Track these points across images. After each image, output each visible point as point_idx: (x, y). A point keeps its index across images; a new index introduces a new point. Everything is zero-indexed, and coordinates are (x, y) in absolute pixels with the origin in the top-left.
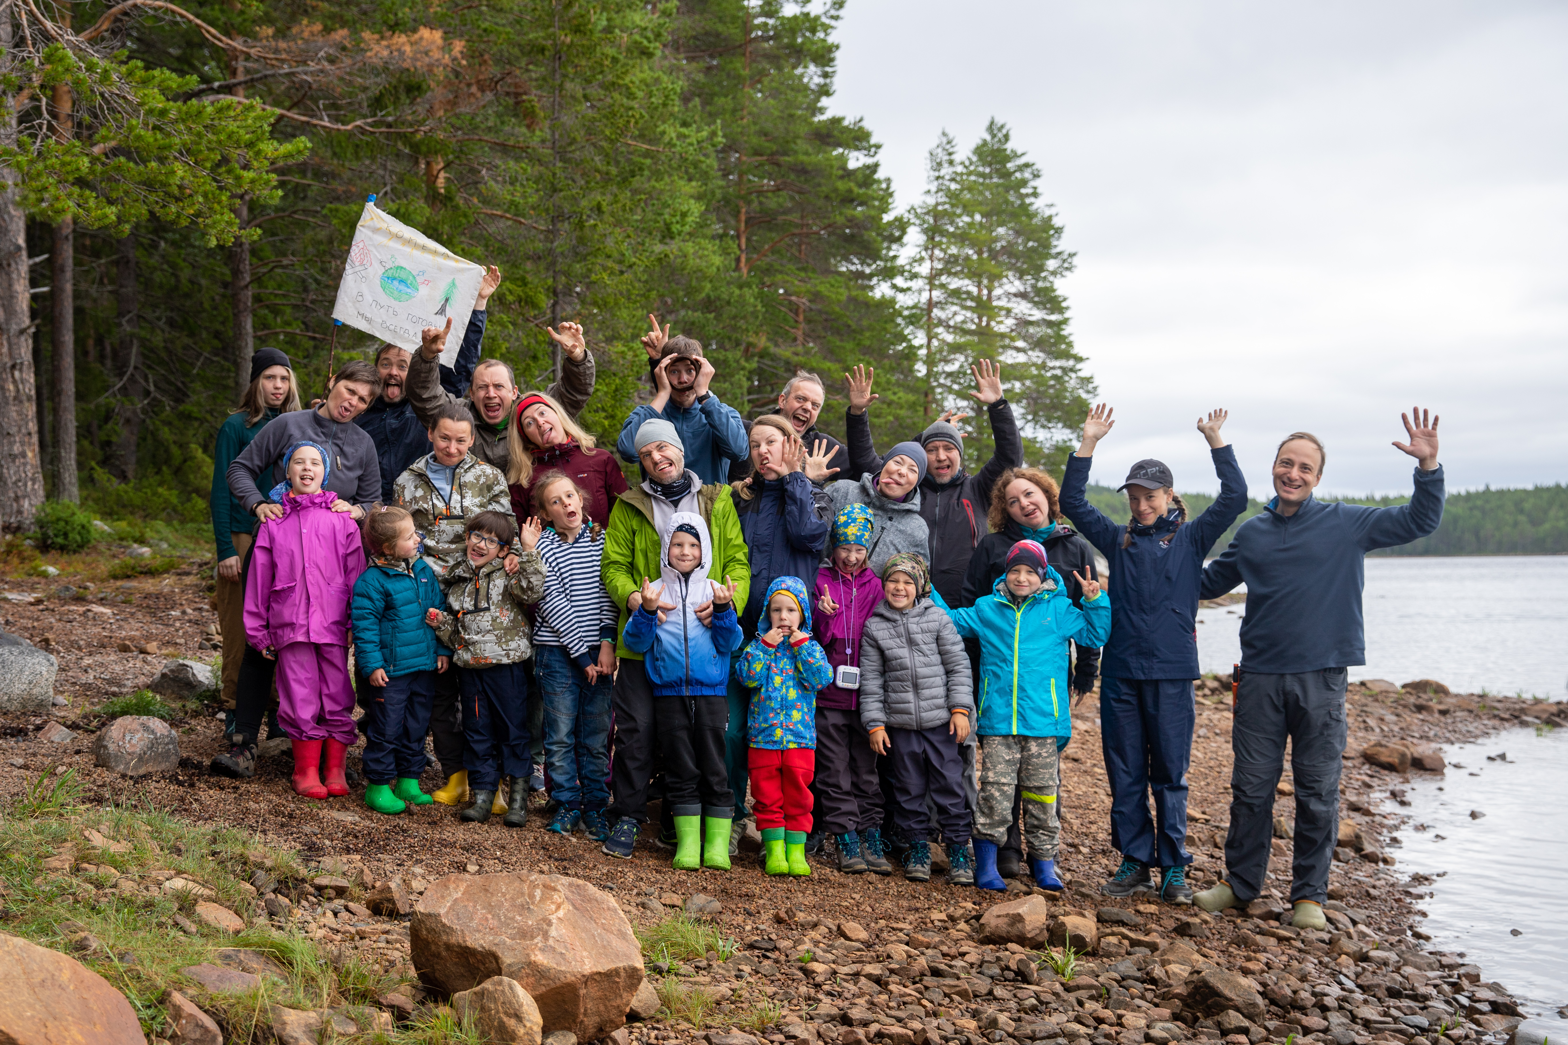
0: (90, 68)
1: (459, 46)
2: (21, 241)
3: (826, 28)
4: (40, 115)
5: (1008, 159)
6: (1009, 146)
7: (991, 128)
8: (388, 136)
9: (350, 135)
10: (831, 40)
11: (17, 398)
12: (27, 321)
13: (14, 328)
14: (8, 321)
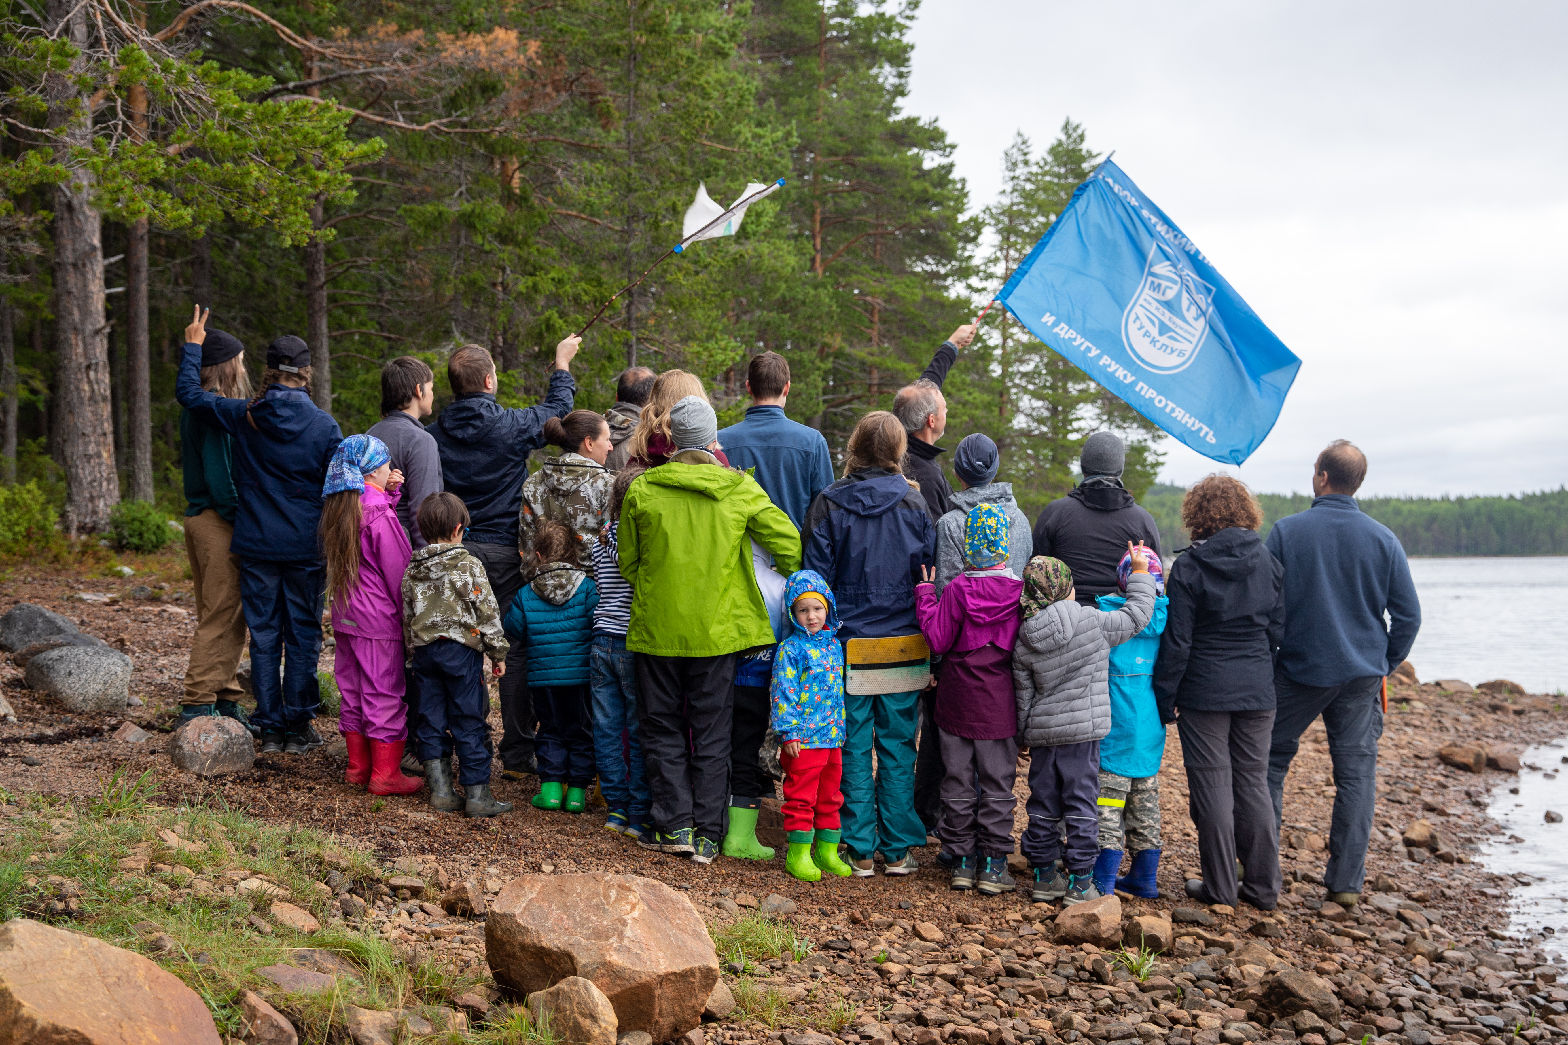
0: (166, 69)
1: (534, 46)
2: (96, 241)
3: (901, 28)
4: (115, 116)
5: (1083, 159)
6: (1085, 147)
7: (1066, 127)
8: (463, 136)
9: (425, 135)
10: (906, 40)
11: (92, 399)
12: (102, 322)
13: (89, 328)
14: (83, 321)
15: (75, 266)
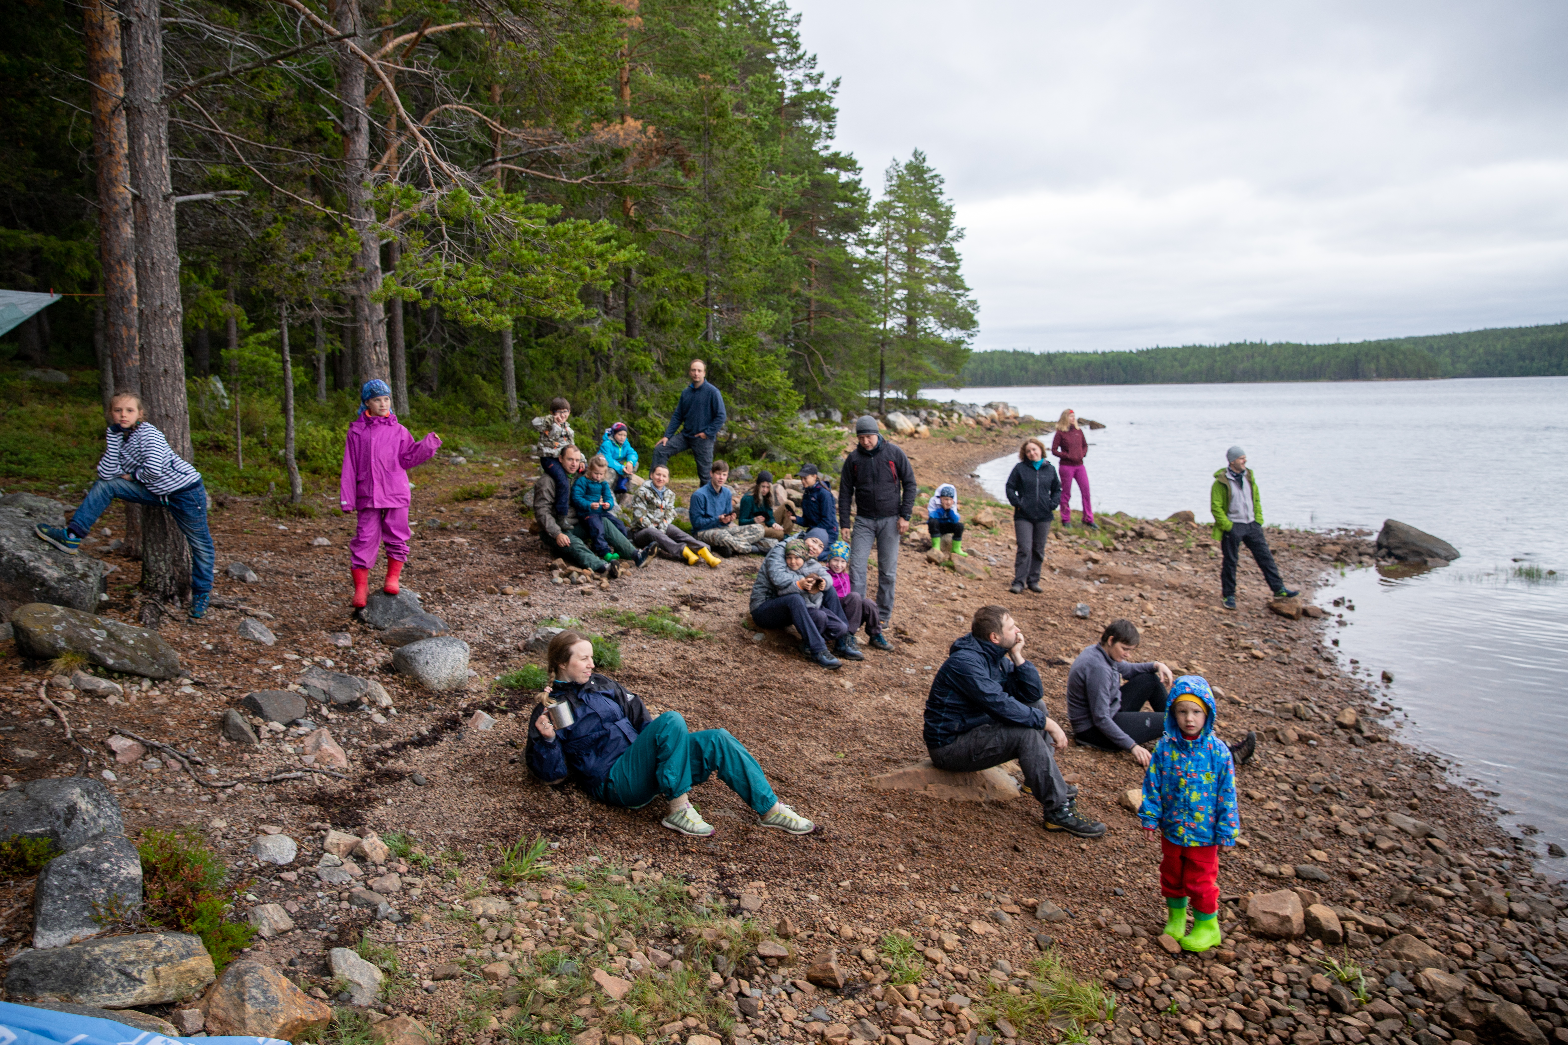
2: (378, 264)
3: (830, 99)
5: (925, 172)
6: (926, 164)
7: (916, 154)
8: (601, 186)
9: (579, 186)
10: (833, 106)
11: (379, 365)
12: (382, 315)
13: (375, 319)
14: (371, 315)
15: (365, 280)
